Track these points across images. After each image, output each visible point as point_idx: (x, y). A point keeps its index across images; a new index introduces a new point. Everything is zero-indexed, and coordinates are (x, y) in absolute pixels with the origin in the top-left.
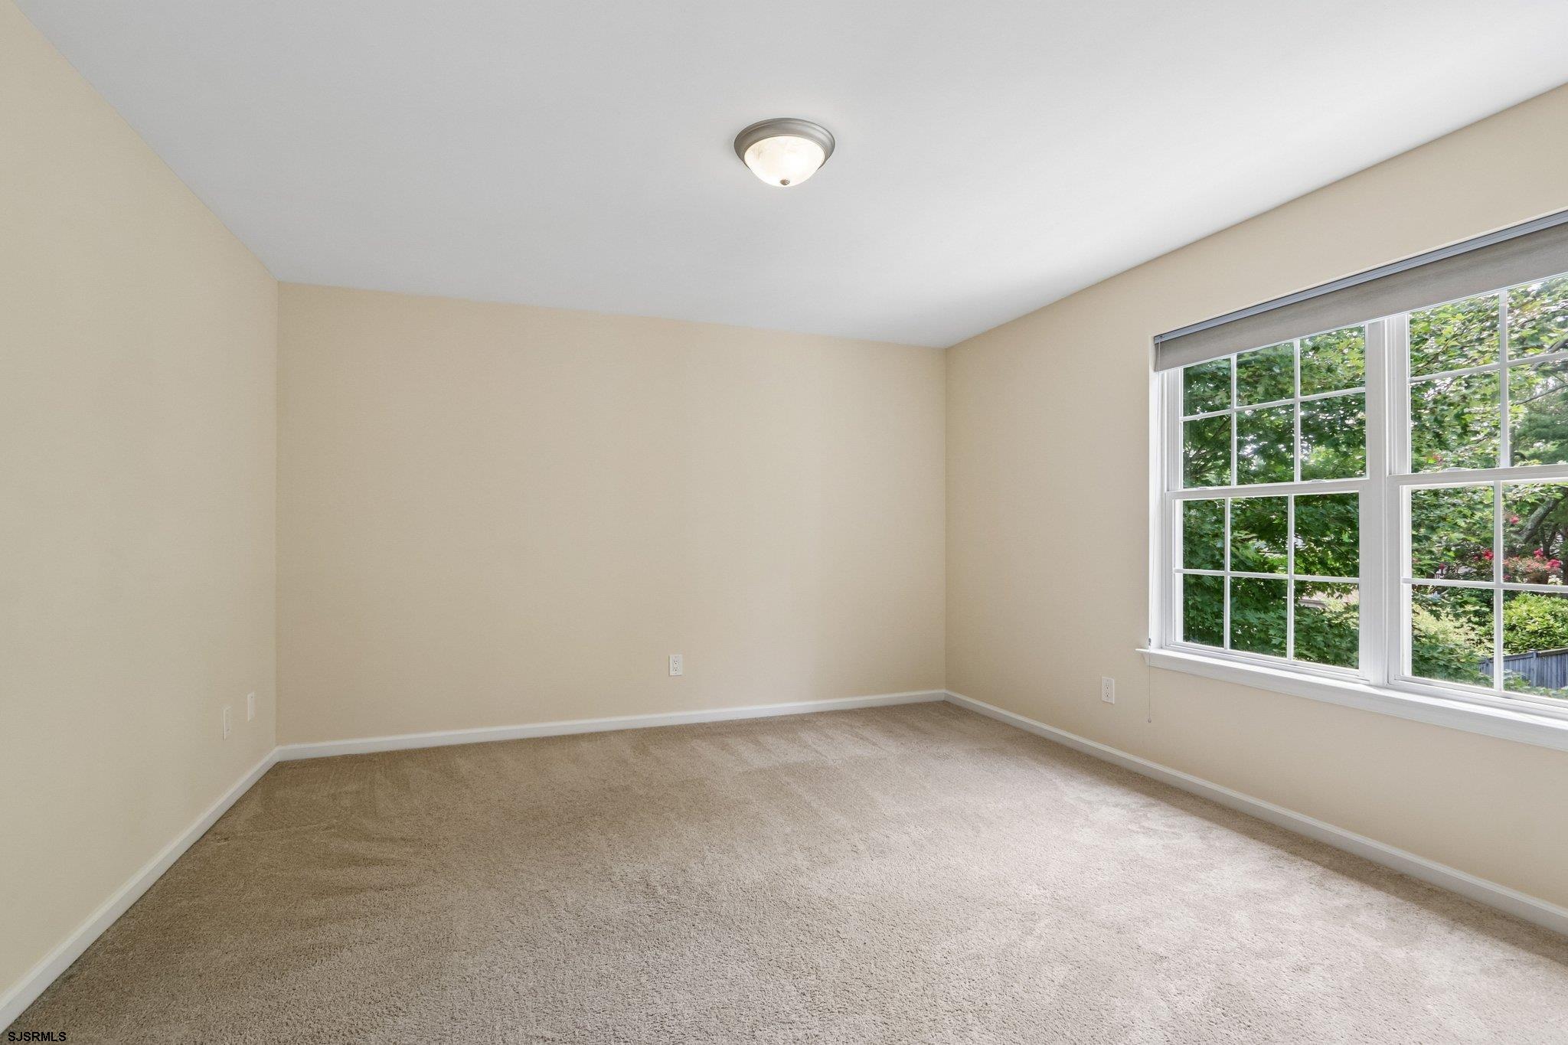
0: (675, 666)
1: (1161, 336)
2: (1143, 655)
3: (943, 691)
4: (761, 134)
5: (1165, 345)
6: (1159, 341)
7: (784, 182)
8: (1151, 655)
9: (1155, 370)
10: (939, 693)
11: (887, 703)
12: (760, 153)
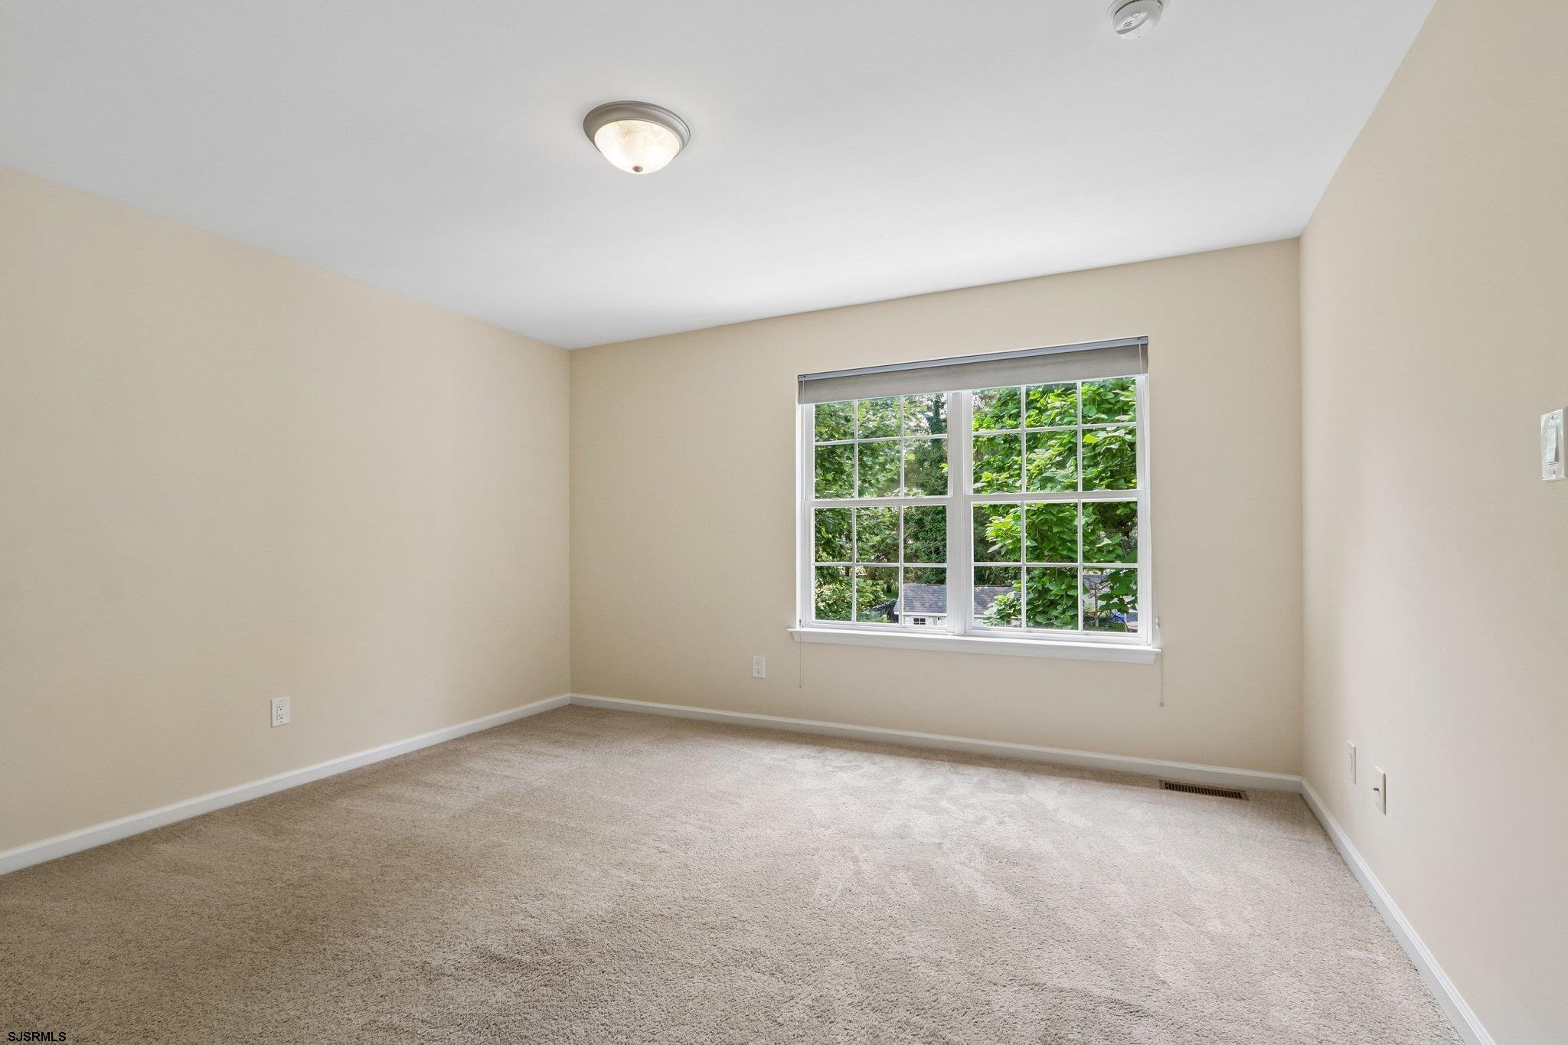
0: (280, 712)
1: (804, 376)
2: (791, 633)
3: (569, 695)
4: (614, 115)
5: (807, 383)
6: (803, 379)
7: (637, 169)
8: (800, 633)
9: (799, 403)
10: (564, 697)
11: (521, 716)
12: (628, 132)
